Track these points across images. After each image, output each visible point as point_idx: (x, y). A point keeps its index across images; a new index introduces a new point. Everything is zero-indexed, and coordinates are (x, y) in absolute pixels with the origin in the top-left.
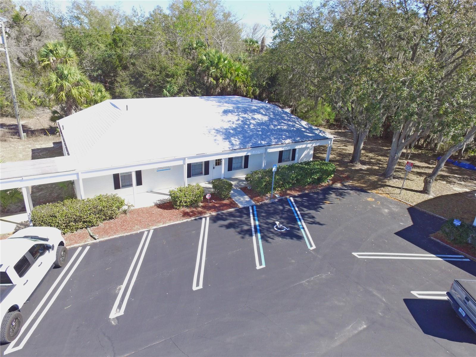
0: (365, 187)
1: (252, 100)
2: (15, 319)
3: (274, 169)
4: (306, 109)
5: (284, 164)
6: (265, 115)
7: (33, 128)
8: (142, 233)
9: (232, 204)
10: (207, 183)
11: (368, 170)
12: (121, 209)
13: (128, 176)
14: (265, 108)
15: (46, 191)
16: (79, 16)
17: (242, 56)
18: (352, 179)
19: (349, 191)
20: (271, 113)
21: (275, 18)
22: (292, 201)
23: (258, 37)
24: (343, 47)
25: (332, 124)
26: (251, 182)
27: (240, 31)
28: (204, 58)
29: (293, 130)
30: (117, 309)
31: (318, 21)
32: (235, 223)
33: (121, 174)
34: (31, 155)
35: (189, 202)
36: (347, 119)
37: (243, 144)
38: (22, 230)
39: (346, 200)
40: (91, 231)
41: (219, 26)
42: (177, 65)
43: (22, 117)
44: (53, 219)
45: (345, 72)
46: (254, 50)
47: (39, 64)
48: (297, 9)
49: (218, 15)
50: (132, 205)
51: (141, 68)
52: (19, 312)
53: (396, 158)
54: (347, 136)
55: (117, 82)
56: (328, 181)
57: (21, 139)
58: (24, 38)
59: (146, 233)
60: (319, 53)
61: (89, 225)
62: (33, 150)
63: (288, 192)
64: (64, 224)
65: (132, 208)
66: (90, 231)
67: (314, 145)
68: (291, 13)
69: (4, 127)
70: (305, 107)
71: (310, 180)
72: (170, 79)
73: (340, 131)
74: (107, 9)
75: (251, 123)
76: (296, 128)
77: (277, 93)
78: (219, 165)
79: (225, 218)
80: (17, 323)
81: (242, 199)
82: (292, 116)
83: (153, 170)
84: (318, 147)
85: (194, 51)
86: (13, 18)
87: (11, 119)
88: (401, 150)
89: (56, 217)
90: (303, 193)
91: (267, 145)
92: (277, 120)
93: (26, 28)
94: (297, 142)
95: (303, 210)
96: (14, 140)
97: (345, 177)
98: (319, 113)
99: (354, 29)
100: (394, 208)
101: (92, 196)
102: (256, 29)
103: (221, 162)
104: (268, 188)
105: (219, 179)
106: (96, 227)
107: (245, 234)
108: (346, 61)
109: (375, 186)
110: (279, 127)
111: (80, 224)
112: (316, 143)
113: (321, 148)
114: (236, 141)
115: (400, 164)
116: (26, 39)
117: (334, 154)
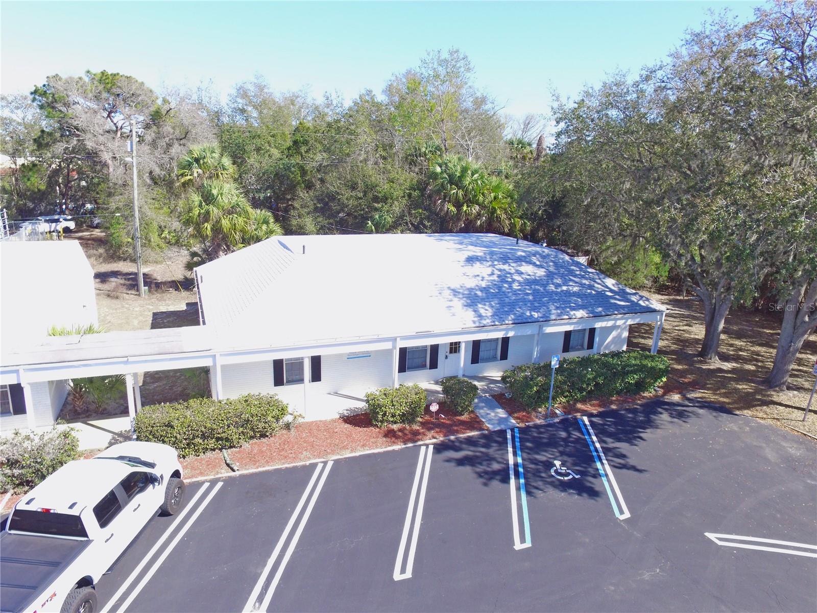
0: (729, 403)
1: (517, 240)
2: (85, 602)
3: (555, 363)
4: (616, 259)
5: (572, 355)
6: (540, 266)
7: (160, 278)
8: (314, 466)
9: (475, 423)
10: (433, 382)
11: (733, 371)
12: (281, 421)
13: (297, 365)
14: (540, 255)
15: (165, 382)
16: (245, 107)
17: (503, 166)
18: (703, 387)
19: (696, 409)
20: (551, 264)
21: (559, 103)
22: (587, 423)
23: (532, 136)
24: (682, 148)
25: (664, 285)
26: (511, 386)
27: (501, 126)
28: (438, 170)
29: (590, 294)
30: (255, 603)
31: (635, 105)
32: (477, 457)
33: (287, 360)
34: (151, 322)
35: (399, 415)
36: (692, 276)
37: (499, 315)
38: (120, 445)
39: (690, 427)
40: (228, 455)
41: (465, 119)
42: (393, 182)
43: (146, 262)
44: (168, 431)
45: (687, 192)
46: (524, 158)
47: (178, 179)
48: (598, 86)
49: (465, 101)
50: (300, 416)
51: (334, 186)
52: (93, 590)
53: (791, 349)
54: (692, 308)
55: (294, 208)
56: (655, 390)
57: (139, 295)
58: (162, 143)
59: (320, 466)
60: (638, 161)
61: (225, 446)
62: (155, 314)
63: (579, 406)
64: (186, 439)
65: (300, 420)
66: (226, 455)
67: (630, 322)
68: (588, 94)
69: (119, 277)
70: (614, 254)
71: (621, 385)
72: (380, 205)
73: (678, 298)
74: (288, 96)
75: (514, 281)
76: (595, 291)
77: (563, 230)
78: (455, 352)
79: (459, 447)
80: (87, 610)
81: (493, 414)
82: (590, 270)
83: (340, 356)
84: (636, 326)
85: (422, 158)
86: (151, 115)
87: (130, 264)
88: (803, 335)
89: (172, 427)
90: (608, 409)
91: (541, 320)
92: (562, 276)
93: (167, 129)
94: (597, 316)
95: (605, 442)
96: (129, 297)
97: (689, 382)
98: (640, 266)
99: (703, 116)
100: (791, 448)
101: (234, 396)
102: (529, 123)
103: (459, 347)
104: (541, 397)
105: (455, 377)
106: (237, 450)
107: (490, 479)
108: (688, 172)
109: (748, 402)
110: (565, 288)
111: (212, 443)
112: (632, 318)
113: (642, 327)
114: (486, 311)
115: (800, 362)
116: (164, 144)
117: (667, 339)
